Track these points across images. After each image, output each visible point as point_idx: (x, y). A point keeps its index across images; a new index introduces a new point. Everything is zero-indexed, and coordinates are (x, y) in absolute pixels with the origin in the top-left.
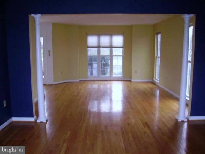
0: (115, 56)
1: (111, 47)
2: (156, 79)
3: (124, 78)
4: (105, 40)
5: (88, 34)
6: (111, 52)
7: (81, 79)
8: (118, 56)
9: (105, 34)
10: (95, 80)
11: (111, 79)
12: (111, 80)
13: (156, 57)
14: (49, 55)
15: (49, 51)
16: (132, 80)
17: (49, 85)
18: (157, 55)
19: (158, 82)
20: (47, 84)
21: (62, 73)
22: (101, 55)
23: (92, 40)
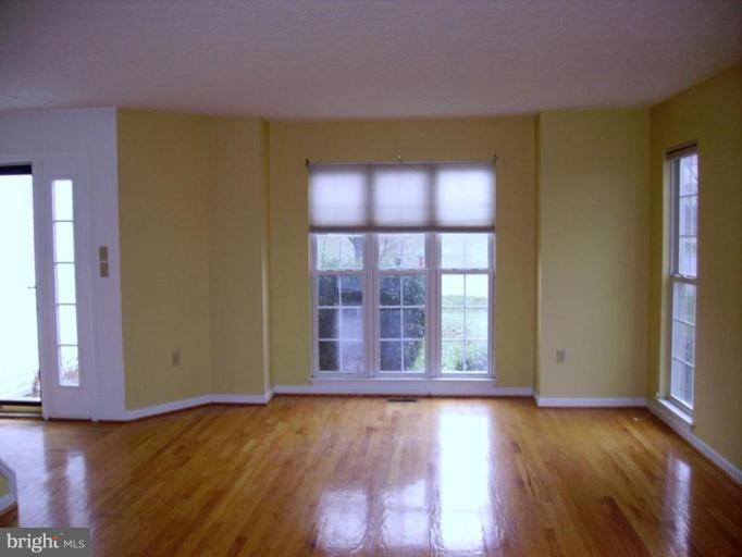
0: (455, 271)
1: (432, 227)
2: (668, 398)
3: (497, 385)
4: (400, 193)
5: (312, 167)
6: (433, 252)
7: (280, 389)
8: (465, 272)
9: (400, 165)
10: (350, 396)
11: (434, 391)
12: (430, 397)
13: (672, 279)
14: (104, 271)
15: (104, 252)
16: (542, 402)
17: (102, 423)
18: (676, 271)
19: (688, 419)
20: (95, 418)
21: (176, 359)
22: (381, 268)
23: (335, 195)
